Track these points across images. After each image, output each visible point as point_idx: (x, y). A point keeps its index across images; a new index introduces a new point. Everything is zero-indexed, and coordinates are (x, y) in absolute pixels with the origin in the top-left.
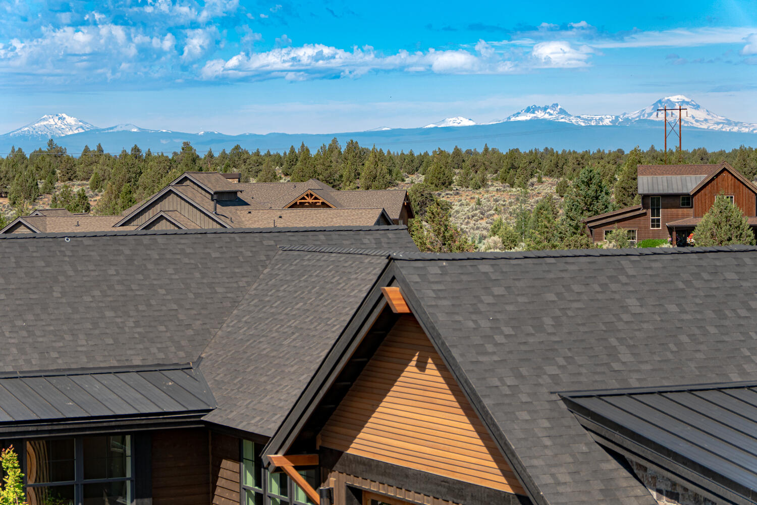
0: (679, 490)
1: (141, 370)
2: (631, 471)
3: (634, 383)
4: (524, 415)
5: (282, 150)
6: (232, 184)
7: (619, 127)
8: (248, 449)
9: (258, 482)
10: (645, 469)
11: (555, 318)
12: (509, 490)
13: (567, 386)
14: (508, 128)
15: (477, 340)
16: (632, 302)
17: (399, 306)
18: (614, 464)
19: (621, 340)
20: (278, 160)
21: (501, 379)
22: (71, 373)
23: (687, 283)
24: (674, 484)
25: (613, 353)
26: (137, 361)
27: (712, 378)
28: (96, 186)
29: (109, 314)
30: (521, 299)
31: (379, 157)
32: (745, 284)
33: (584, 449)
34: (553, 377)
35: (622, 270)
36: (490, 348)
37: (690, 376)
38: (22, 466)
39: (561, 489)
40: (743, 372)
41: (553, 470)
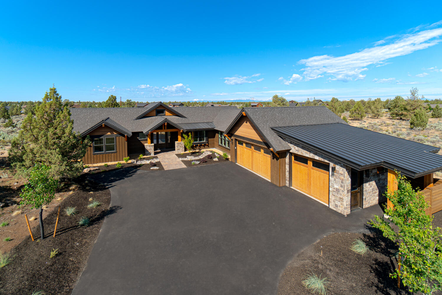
0: (292, 142)
1: (206, 123)
2: (283, 139)
3: (280, 126)
4: (265, 131)
5: (217, 102)
6: (213, 104)
7: (247, 100)
8: (220, 133)
9: (221, 137)
10: (285, 139)
11: (267, 116)
12: (262, 141)
13: (271, 126)
14: (237, 100)
15: (257, 119)
16: (277, 114)
17: (244, 115)
18: (280, 138)
19: (277, 119)
20: (216, 103)
21: (261, 125)
22: (197, 123)
23: (284, 112)
24: (291, 141)
25: (276, 121)
26: (206, 122)
27: (290, 125)
28: (200, 105)
29: (202, 116)
30: (262, 114)
31: (226, 102)
32: (291, 112)
33: (275, 136)
34: (269, 125)
35: (275, 110)
36: (259, 120)
37: (287, 125)
38: (192, 135)
39: (273, 142)
40: (294, 124)
41: (271, 139)
